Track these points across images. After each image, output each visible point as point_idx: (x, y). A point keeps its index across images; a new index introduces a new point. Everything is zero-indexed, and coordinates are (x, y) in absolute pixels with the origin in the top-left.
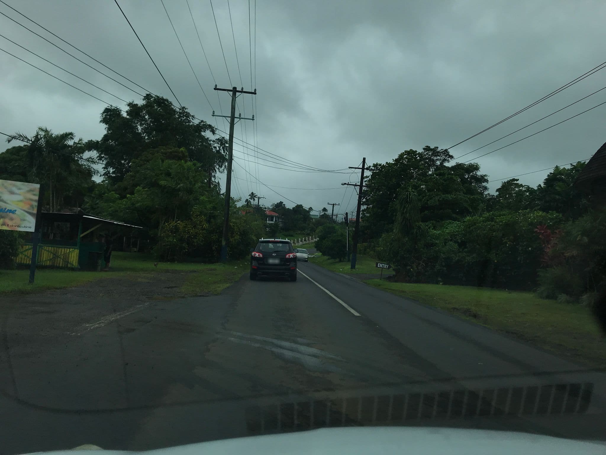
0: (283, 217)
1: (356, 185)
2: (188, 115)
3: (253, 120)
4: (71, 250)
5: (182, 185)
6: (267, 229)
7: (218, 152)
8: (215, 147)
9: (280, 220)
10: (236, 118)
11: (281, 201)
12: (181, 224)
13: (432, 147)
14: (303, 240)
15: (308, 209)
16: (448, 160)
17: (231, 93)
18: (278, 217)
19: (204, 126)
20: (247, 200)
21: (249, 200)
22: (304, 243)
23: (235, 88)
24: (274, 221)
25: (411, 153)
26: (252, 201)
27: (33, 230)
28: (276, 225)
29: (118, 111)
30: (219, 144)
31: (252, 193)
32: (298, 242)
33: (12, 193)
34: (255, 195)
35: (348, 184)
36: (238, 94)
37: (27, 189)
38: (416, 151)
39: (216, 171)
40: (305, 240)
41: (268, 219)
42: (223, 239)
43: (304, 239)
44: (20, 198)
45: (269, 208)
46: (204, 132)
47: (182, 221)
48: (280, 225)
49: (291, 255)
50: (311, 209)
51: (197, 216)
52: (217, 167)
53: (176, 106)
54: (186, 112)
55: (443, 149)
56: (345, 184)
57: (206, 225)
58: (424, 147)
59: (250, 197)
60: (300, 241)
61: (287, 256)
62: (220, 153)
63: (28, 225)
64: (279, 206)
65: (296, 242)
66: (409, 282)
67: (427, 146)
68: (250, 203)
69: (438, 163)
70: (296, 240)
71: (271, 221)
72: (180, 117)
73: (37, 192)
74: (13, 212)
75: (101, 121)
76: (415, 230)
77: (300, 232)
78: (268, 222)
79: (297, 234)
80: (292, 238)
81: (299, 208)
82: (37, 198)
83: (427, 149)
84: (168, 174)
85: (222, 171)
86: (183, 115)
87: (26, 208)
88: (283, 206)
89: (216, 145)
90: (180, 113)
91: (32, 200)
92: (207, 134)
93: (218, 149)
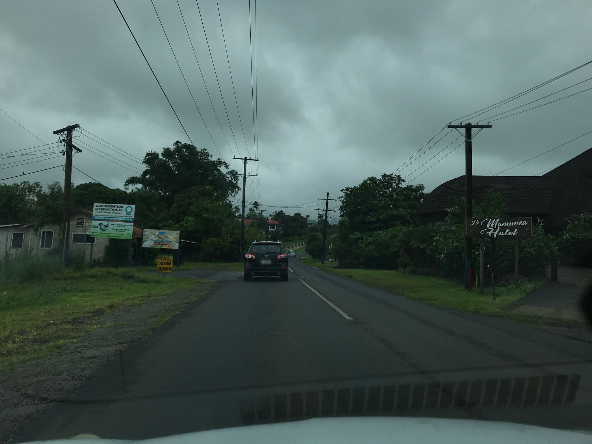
0: (283, 225)
1: (323, 210)
2: (207, 154)
3: (257, 176)
4: (169, 256)
5: (216, 217)
6: (269, 236)
7: (230, 181)
8: (228, 178)
9: (281, 228)
10: (247, 175)
11: (281, 210)
12: (215, 239)
13: (388, 174)
14: (301, 245)
15: (305, 217)
16: (401, 183)
17: (244, 160)
18: (278, 226)
19: (220, 163)
20: (251, 209)
21: (253, 208)
22: (302, 247)
23: (246, 158)
24: (275, 228)
25: (372, 179)
26: (255, 209)
27: (178, 248)
28: (277, 232)
29: (157, 155)
30: (230, 175)
31: (256, 202)
32: (296, 246)
33: (171, 235)
34: (258, 203)
35: (318, 210)
36: (247, 161)
37: (176, 233)
38: (376, 178)
39: (229, 196)
40: (302, 245)
41: (270, 227)
42: (240, 248)
43: (301, 243)
44: (174, 236)
45: (272, 215)
46: (220, 167)
47: (216, 237)
48: (281, 232)
49: (282, 256)
50: (308, 216)
51: (225, 234)
52: (230, 192)
53: (199, 149)
54: (207, 152)
55: (397, 175)
56: (316, 209)
57: (230, 240)
58: (382, 174)
59: (254, 206)
60: (297, 246)
61: (279, 257)
62: (232, 182)
63: (176, 246)
64: (280, 215)
65: (294, 246)
66: (345, 268)
67: (384, 174)
68: (254, 212)
69: (394, 185)
70: (294, 245)
71: (273, 229)
72: (202, 156)
73: (179, 234)
74: (171, 242)
75: (143, 162)
76: (348, 239)
77: (298, 238)
78: (270, 230)
79: (295, 239)
80: (291, 243)
81: (298, 215)
82: (179, 236)
83: (385, 175)
84: (207, 210)
85: (234, 196)
86: (204, 154)
87: (176, 240)
88: (283, 214)
89: (228, 176)
90: (202, 153)
91: (177, 237)
92: (223, 169)
93: (230, 179)
